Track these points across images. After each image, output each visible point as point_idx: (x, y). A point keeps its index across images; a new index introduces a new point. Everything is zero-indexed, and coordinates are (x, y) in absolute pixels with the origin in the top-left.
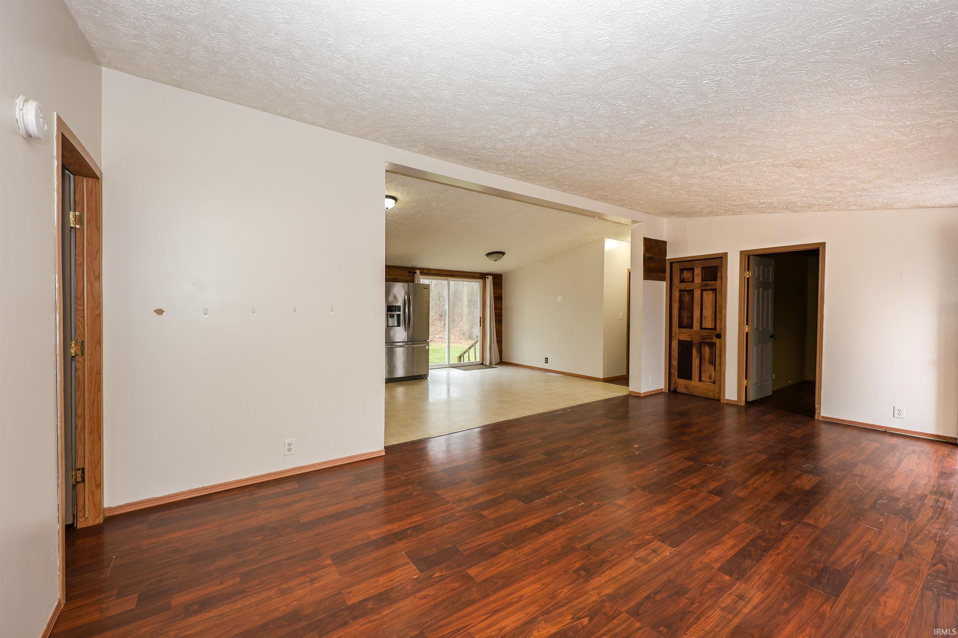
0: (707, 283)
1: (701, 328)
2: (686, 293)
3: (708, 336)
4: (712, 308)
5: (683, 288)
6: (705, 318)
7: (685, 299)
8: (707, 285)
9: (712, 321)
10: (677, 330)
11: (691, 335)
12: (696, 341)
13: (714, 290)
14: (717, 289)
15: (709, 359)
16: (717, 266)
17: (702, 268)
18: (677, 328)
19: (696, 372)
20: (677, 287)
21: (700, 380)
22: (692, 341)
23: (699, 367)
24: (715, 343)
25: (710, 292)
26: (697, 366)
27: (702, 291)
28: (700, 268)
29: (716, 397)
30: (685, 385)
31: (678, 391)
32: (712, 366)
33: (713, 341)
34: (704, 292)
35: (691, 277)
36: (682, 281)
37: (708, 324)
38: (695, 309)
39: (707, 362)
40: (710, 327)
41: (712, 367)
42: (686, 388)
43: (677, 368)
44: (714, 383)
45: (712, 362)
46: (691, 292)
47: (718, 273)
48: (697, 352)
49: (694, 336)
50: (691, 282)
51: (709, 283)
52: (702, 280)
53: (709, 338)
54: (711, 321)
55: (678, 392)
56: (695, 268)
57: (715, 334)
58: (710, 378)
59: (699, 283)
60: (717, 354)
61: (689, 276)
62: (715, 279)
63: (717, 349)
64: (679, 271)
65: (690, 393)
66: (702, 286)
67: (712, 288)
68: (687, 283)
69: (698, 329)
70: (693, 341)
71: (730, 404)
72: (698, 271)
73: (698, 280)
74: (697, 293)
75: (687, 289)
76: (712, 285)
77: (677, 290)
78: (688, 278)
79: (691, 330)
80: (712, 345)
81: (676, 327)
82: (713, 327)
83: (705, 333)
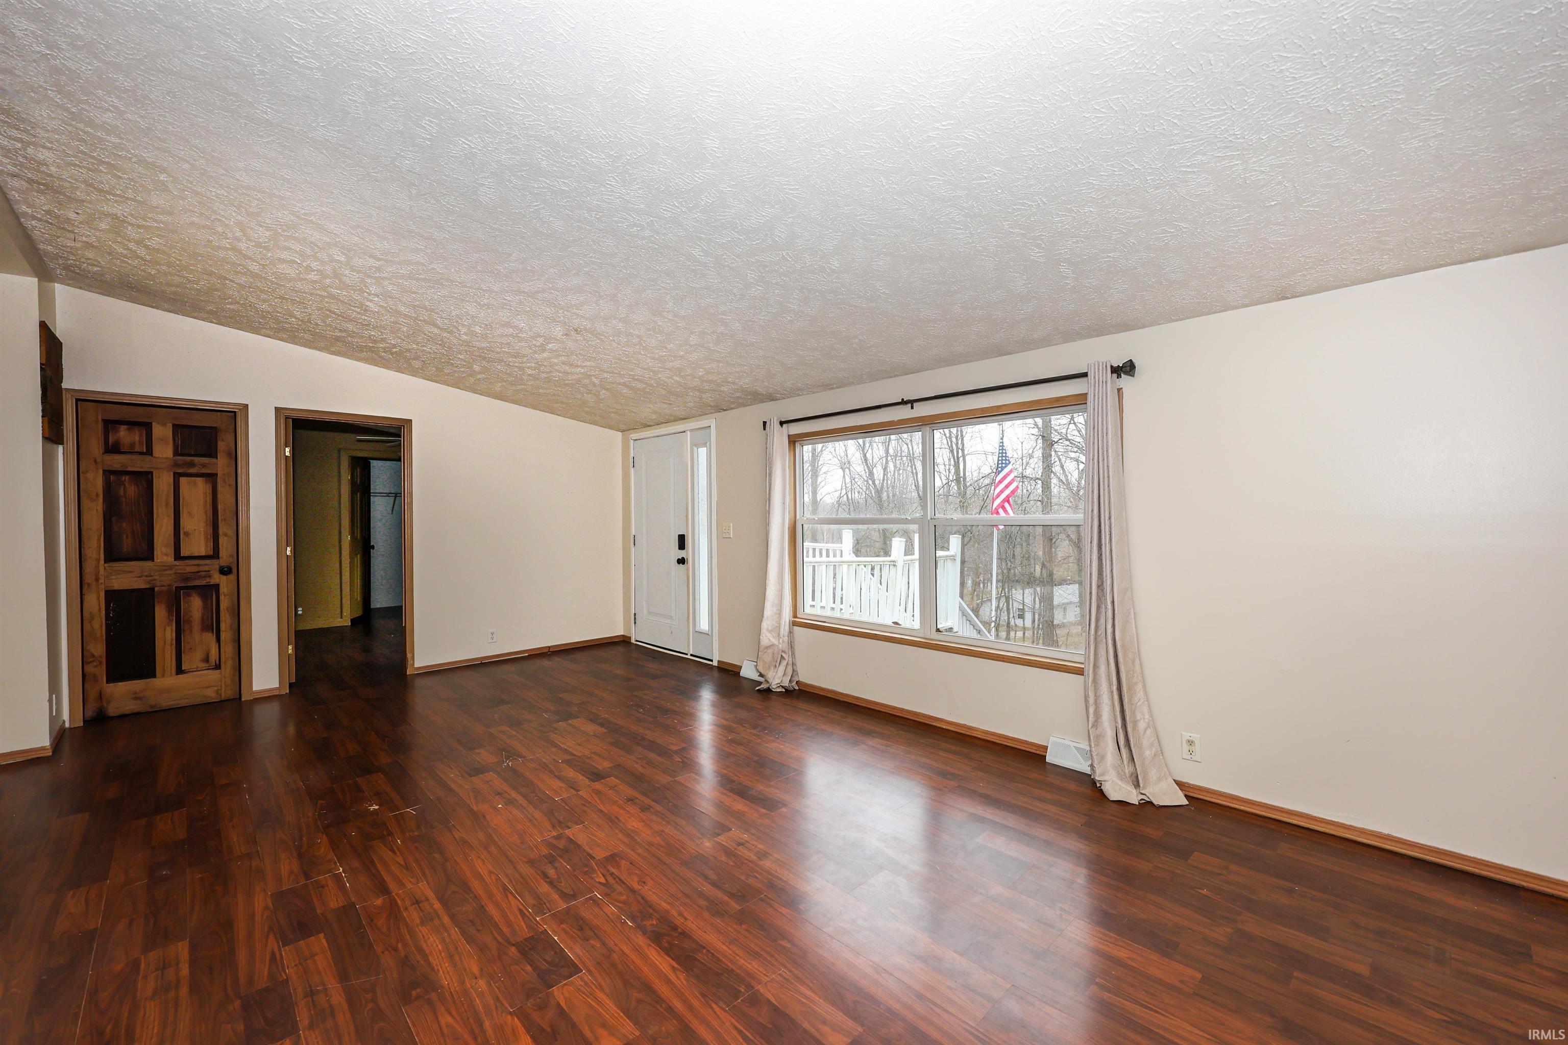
0: (192, 460)
1: (178, 556)
2: (127, 477)
3: (199, 572)
4: (206, 513)
5: (117, 466)
6: (187, 534)
7: (125, 492)
8: (192, 465)
9: (207, 539)
10: (101, 569)
11: (147, 576)
12: (163, 588)
13: (211, 478)
14: (217, 474)
15: (203, 621)
16: (216, 428)
17: (174, 425)
18: (102, 562)
19: (168, 656)
20: (95, 461)
21: (180, 671)
22: (153, 589)
23: (174, 642)
24: (217, 587)
25: (199, 480)
26: (168, 642)
27: (177, 476)
28: (170, 426)
29: (223, 695)
30: (136, 693)
31: (112, 714)
32: (210, 634)
33: (212, 582)
34: (183, 480)
35: (141, 443)
36: (113, 449)
37: (197, 545)
38: (158, 516)
39: (196, 627)
40: (203, 554)
41: (210, 638)
42: (136, 699)
43: (104, 661)
44: (218, 667)
45: (212, 625)
46: (145, 479)
47: (219, 443)
48: (169, 612)
49: (157, 577)
50: (141, 453)
51: (196, 461)
52: (176, 453)
53: (200, 577)
54: (202, 537)
55: (110, 717)
56: (153, 423)
57: (217, 567)
58: (207, 660)
59: (167, 458)
60: (222, 607)
61: (137, 438)
62: (212, 453)
63: (222, 597)
64: (100, 426)
65: (151, 707)
66: (176, 465)
67: (204, 471)
68: (129, 457)
69: (170, 559)
70: (156, 589)
71: (267, 698)
72: (162, 432)
73: (164, 451)
74: (163, 483)
75: (130, 469)
76: (204, 466)
77: (97, 469)
78: (132, 445)
79: (148, 564)
80: (210, 592)
81: (98, 560)
82: (211, 553)
83: (189, 567)
